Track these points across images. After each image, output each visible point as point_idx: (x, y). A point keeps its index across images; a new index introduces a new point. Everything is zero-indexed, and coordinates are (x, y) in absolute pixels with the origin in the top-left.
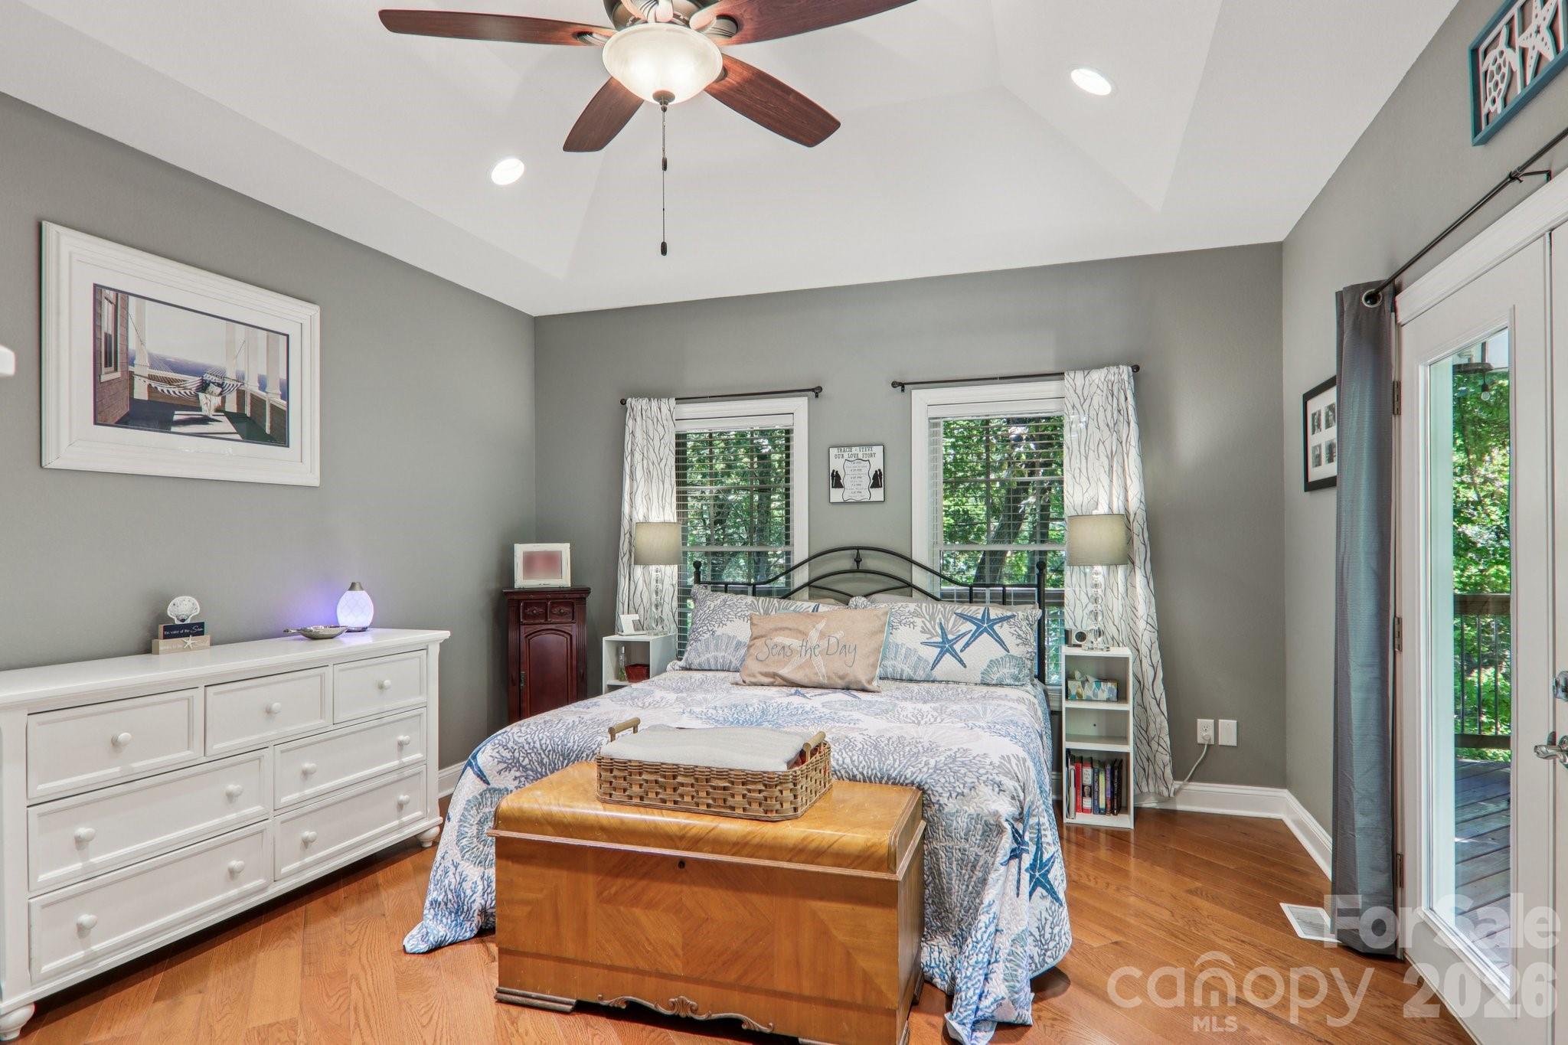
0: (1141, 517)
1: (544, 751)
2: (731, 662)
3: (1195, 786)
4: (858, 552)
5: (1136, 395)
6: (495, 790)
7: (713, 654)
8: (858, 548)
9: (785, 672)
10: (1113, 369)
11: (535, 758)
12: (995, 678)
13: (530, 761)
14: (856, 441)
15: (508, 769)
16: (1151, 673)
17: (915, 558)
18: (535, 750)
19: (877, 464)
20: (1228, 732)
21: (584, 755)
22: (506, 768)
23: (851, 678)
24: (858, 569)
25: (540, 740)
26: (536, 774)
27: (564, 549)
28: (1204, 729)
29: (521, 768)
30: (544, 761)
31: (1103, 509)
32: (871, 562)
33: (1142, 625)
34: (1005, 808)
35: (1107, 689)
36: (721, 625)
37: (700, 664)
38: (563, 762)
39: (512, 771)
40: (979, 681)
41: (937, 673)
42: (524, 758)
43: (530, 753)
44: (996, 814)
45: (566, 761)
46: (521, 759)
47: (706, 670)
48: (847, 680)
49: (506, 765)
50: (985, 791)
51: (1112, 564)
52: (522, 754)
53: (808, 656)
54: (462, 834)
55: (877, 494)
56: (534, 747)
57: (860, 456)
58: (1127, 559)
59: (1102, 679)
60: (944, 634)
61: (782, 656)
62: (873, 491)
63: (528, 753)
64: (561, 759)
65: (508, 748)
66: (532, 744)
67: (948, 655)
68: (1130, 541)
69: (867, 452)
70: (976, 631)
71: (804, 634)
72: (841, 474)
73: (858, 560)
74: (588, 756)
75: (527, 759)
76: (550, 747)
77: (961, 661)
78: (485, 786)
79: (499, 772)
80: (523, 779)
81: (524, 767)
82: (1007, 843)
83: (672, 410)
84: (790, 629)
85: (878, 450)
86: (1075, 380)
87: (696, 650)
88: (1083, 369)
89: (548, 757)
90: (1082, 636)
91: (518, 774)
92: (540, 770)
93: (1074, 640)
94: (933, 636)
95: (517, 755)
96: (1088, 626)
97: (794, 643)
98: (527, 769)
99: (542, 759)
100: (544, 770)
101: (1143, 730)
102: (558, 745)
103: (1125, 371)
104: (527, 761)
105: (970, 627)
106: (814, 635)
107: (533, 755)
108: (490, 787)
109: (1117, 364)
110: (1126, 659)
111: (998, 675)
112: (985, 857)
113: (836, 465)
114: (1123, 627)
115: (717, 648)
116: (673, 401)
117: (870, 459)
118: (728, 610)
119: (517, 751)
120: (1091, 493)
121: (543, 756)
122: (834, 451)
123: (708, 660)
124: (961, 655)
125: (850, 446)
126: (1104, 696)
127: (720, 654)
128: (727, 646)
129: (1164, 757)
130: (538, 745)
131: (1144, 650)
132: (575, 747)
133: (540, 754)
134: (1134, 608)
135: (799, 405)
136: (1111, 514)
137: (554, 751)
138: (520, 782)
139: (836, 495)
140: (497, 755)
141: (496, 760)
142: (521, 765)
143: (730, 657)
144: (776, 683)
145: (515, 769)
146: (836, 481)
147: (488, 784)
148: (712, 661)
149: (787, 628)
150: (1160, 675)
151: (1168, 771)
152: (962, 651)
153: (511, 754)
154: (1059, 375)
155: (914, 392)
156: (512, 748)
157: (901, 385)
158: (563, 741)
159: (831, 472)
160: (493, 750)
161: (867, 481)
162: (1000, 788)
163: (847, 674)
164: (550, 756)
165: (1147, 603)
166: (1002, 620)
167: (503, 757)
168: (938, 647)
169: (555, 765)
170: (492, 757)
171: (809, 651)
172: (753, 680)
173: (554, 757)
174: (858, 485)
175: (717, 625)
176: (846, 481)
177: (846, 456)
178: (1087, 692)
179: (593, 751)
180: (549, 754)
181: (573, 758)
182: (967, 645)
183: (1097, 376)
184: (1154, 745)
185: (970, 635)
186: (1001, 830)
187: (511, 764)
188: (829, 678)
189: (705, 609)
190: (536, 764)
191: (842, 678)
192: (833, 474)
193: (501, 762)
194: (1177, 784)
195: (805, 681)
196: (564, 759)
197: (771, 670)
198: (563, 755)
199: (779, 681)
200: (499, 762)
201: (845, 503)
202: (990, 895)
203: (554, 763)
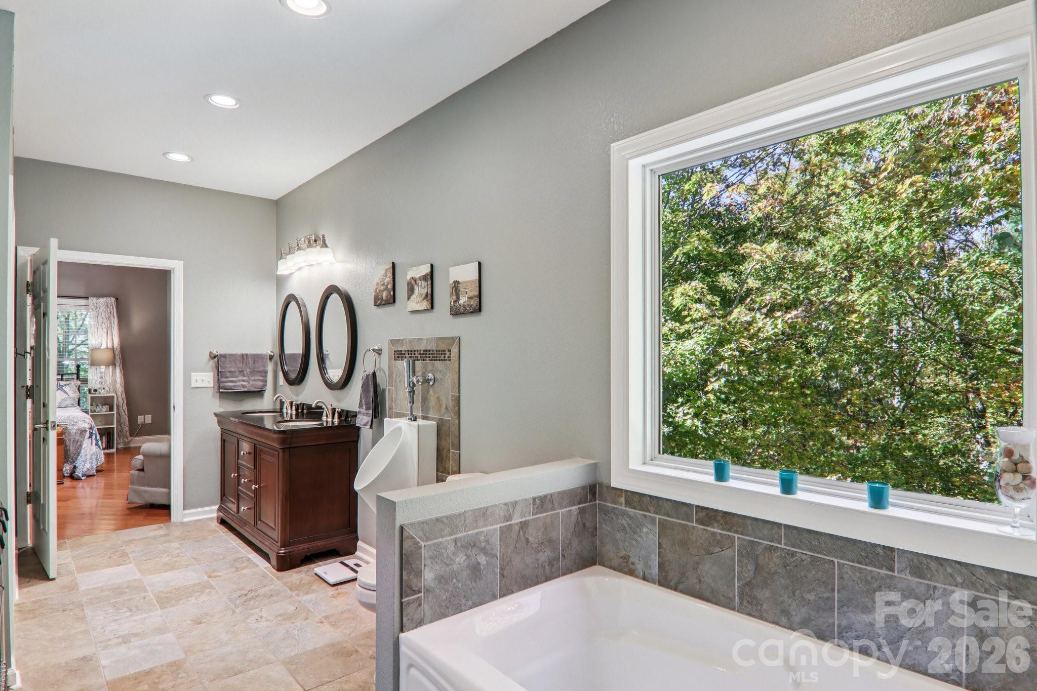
0: (119, 349)
3: (137, 438)
5: (117, 308)
10: (108, 299)
16: (122, 402)
20: (149, 419)
28: (140, 419)
31: (104, 346)
33: (118, 386)
34: (87, 426)
35: (106, 408)
44: (85, 428)
50: (80, 423)
51: (107, 365)
58: (114, 364)
59: (103, 405)
68: (114, 357)
82: (88, 434)
86: (93, 300)
88: (96, 297)
90: (95, 391)
93: (92, 392)
96: (97, 386)
101: (119, 422)
103: (113, 300)
109: (109, 296)
110: (113, 397)
112: (81, 439)
114: (111, 387)
120: (99, 340)
126: (105, 410)
129: (126, 429)
131: (119, 394)
134: (115, 381)
136: (107, 348)
150: (125, 402)
151: (128, 433)
154: (87, 298)
162: (85, 421)
165: (121, 378)
166: (65, 385)
178: (98, 409)
183: (102, 300)
184: (123, 426)
186: (86, 431)
194: (130, 438)
202: (84, 446)
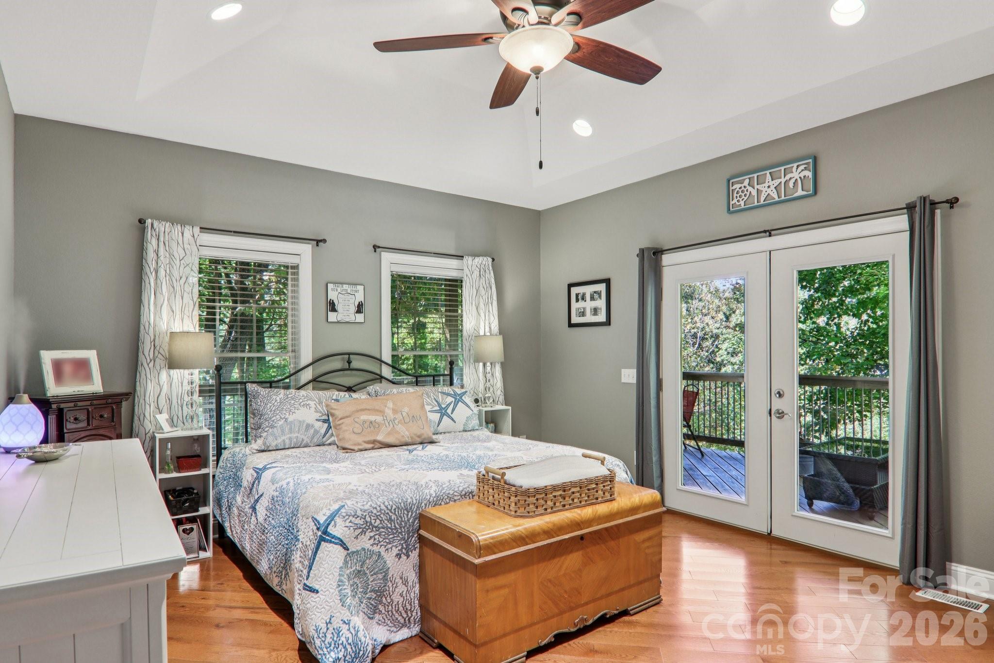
1: (390, 511)
2: (303, 440)
4: (348, 356)
6: (353, 553)
7: (288, 436)
8: (349, 354)
9: (380, 438)
10: (485, 258)
11: (384, 518)
12: (470, 427)
13: (381, 521)
14: (347, 281)
15: (363, 532)
17: (383, 359)
18: (383, 512)
19: (360, 297)
21: (423, 504)
22: (361, 533)
23: (425, 436)
24: (348, 368)
25: (384, 503)
26: (387, 530)
27: (91, 355)
29: (374, 529)
30: (393, 518)
32: (356, 363)
35: (491, 427)
36: (291, 413)
37: (277, 445)
38: (408, 515)
39: (367, 534)
40: (462, 429)
41: (441, 428)
42: (375, 520)
43: (379, 515)
45: (410, 513)
46: (373, 521)
47: (280, 449)
48: (423, 437)
49: (361, 530)
52: (372, 518)
53: (391, 425)
54: (345, 596)
55: (360, 318)
56: (381, 510)
57: (349, 292)
59: (488, 422)
60: (439, 405)
61: (372, 428)
62: (357, 315)
63: (377, 516)
64: (406, 512)
65: (358, 517)
66: (378, 508)
67: (445, 417)
69: (354, 289)
70: (455, 401)
71: (381, 412)
72: (336, 303)
73: (349, 362)
74: (426, 505)
75: (378, 520)
76: (394, 507)
77: (453, 419)
78: (346, 552)
79: (356, 538)
80: (377, 537)
81: (376, 527)
83: (196, 236)
84: (369, 410)
85: (360, 288)
86: (468, 260)
87: (273, 434)
88: (472, 256)
89: (395, 514)
91: (372, 534)
92: (389, 525)
94: (433, 407)
95: (368, 519)
97: (379, 418)
98: (379, 528)
99: (390, 517)
100: (393, 525)
102: (401, 504)
103: (490, 260)
104: (378, 522)
105: (450, 399)
106: (389, 412)
107: (382, 516)
108: (349, 552)
110: (508, 410)
111: (471, 425)
113: (332, 295)
115: (291, 431)
116: (197, 230)
117: (356, 294)
118: (293, 402)
119: (367, 516)
120: (473, 323)
121: (391, 514)
122: (330, 286)
123: (284, 441)
124: (452, 416)
125: (342, 284)
127: (294, 435)
128: (299, 429)
130: (383, 507)
132: (415, 501)
133: (388, 513)
135: (306, 249)
137: (399, 508)
138: (375, 539)
139: (332, 317)
140: (351, 524)
141: (352, 528)
142: (374, 527)
143: (303, 437)
144: (376, 447)
145: (369, 530)
146: (332, 306)
147: (348, 550)
148: (287, 442)
149: (366, 409)
152: (452, 413)
153: (363, 520)
154: (461, 257)
155: (383, 253)
156: (362, 515)
157: (375, 247)
158: (402, 499)
159: (329, 300)
160: (345, 521)
161: (353, 309)
163: (423, 434)
164: (397, 513)
167: (357, 524)
168: (439, 412)
169: (402, 518)
170: (347, 527)
171: (390, 422)
172: (360, 447)
173: (400, 512)
174: (346, 311)
175: (287, 414)
176: (339, 307)
177: (339, 290)
179: (429, 500)
180: (395, 512)
181: (415, 509)
182: (453, 410)
183: (478, 260)
185: (453, 404)
187: (365, 528)
188: (412, 438)
189: (273, 402)
190: (386, 522)
191: (419, 437)
192: (330, 301)
193: (356, 529)
195: (397, 442)
196: (408, 512)
197: (372, 438)
198: (406, 509)
199: (378, 445)
200: (355, 529)
201: (338, 322)
203: (401, 517)
